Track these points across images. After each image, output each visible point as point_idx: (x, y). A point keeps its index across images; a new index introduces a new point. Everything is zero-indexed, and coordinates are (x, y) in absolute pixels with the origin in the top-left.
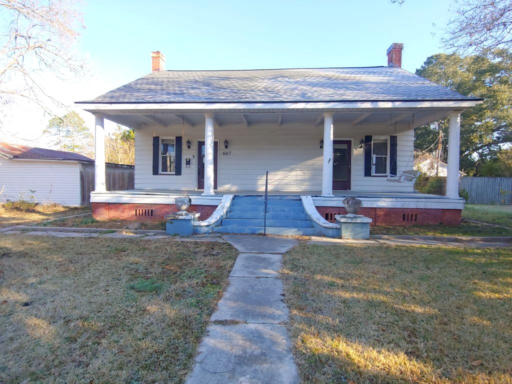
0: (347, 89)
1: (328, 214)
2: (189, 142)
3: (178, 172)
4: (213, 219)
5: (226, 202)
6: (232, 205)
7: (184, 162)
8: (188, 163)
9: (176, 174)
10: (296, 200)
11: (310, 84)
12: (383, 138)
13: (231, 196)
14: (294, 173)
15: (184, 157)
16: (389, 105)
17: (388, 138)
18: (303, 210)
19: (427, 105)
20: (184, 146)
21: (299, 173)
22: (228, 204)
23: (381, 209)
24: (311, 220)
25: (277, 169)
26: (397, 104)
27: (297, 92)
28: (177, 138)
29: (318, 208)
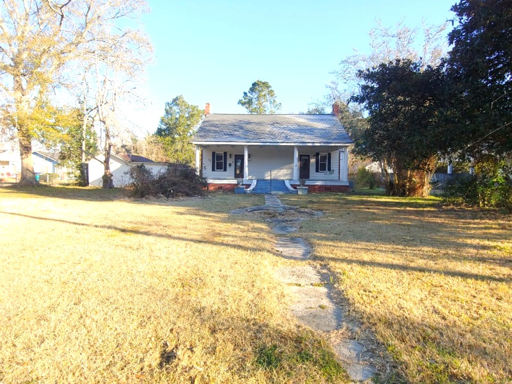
0: (306, 133)
1: (294, 186)
2: (230, 155)
3: (225, 170)
4: (251, 188)
5: (254, 183)
6: (257, 184)
7: (228, 165)
8: (230, 165)
9: (224, 171)
10: (283, 181)
11: (292, 130)
12: (325, 154)
13: (256, 180)
14: (282, 171)
15: (228, 163)
16: (318, 144)
17: (327, 154)
18: (285, 185)
19: (333, 145)
20: (228, 157)
21: (285, 170)
22: (255, 183)
23: (317, 185)
24: (288, 189)
25: (275, 168)
26: (322, 144)
27: (283, 135)
28: (224, 153)
29: (291, 185)
